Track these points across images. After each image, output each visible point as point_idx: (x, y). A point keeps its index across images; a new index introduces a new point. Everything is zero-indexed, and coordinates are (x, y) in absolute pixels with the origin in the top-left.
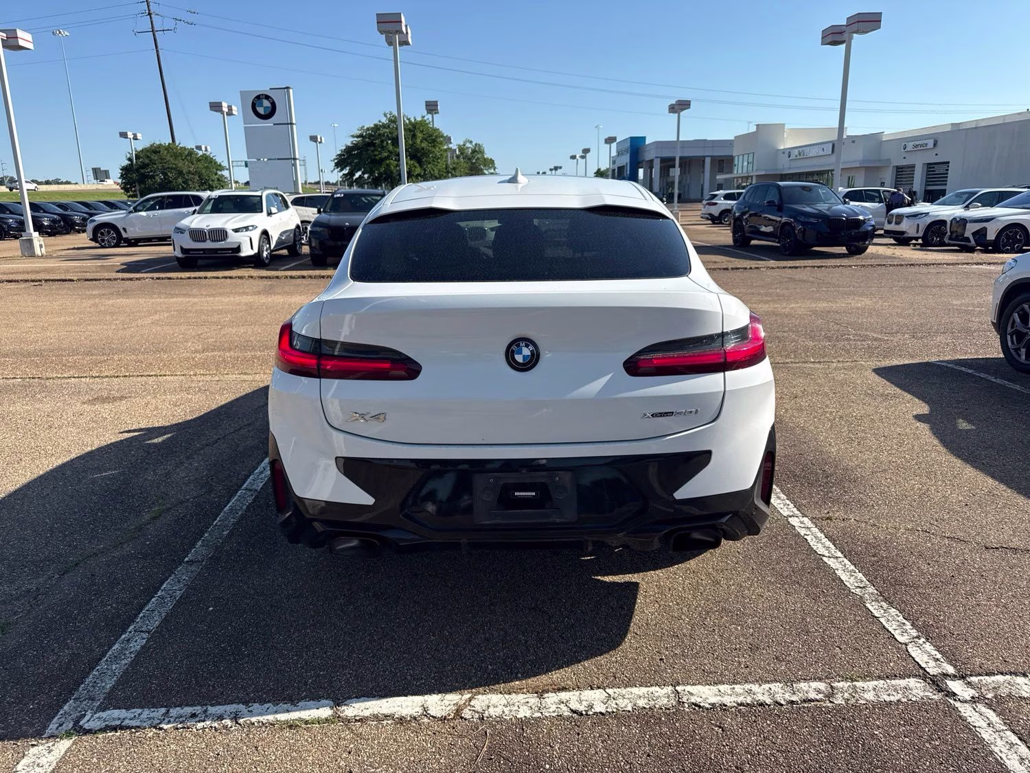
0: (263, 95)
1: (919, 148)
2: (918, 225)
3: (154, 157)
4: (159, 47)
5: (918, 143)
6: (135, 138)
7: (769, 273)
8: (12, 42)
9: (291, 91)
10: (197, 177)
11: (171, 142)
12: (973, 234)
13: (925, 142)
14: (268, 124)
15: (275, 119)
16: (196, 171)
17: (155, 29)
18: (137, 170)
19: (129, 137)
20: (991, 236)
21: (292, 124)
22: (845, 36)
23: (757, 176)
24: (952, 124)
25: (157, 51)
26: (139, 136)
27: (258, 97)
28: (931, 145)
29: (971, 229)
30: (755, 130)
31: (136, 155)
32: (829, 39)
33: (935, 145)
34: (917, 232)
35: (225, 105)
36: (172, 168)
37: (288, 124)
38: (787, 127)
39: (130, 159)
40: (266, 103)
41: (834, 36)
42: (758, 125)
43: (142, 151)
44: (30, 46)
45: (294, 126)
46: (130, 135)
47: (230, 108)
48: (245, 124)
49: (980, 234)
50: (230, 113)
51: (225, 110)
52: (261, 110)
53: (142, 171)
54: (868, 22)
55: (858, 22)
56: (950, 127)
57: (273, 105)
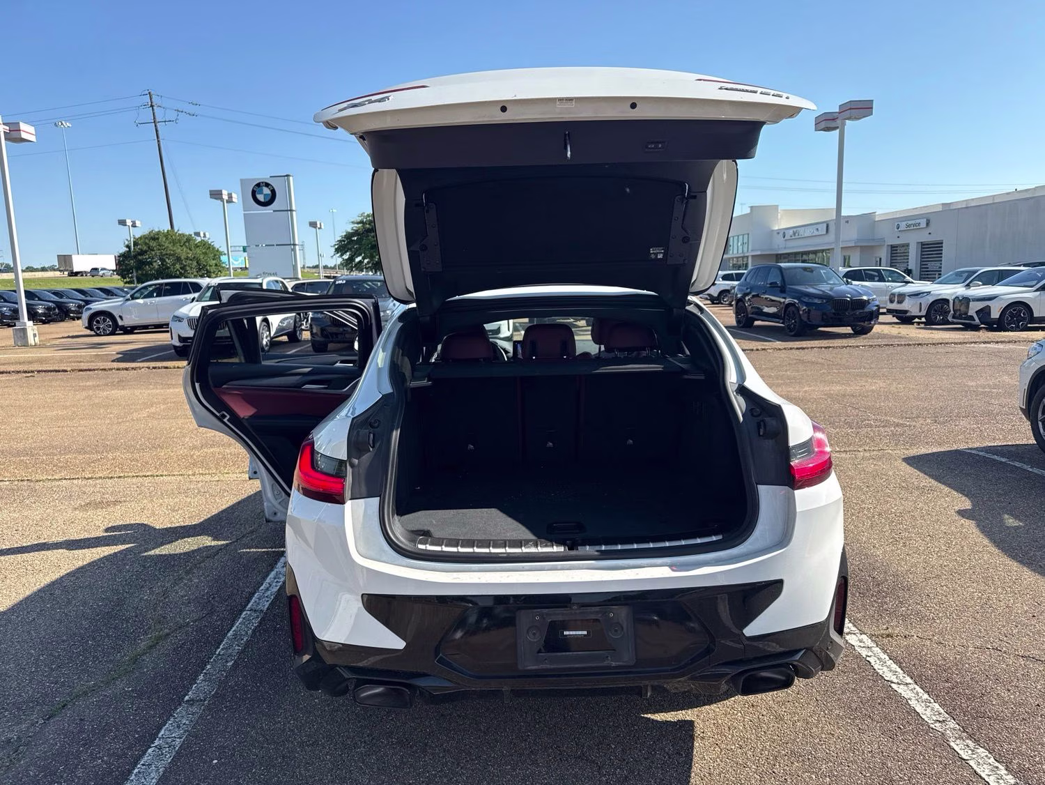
0: (263, 183)
1: (912, 228)
2: (921, 303)
3: (153, 244)
4: (160, 136)
5: (910, 222)
6: (134, 225)
7: (777, 354)
8: (14, 134)
9: (291, 178)
10: (195, 263)
11: (170, 229)
12: (976, 312)
13: (918, 221)
14: (268, 210)
15: (275, 205)
16: (194, 258)
17: (157, 120)
18: (135, 257)
19: (128, 224)
20: (995, 314)
21: (291, 210)
22: (839, 122)
23: (752, 256)
24: (943, 204)
25: (158, 141)
26: (138, 223)
27: (258, 185)
28: (923, 225)
29: (974, 308)
30: (749, 212)
31: (134, 242)
32: (823, 125)
33: (928, 224)
34: (920, 310)
35: (225, 193)
36: (170, 255)
37: (287, 211)
38: (780, 208)
39: (128, 246)
40: (267, 191)
41: (827, 123)
42: (751, 207)
43: (141, 238)
44: (33, 138)
45: (294, 213)
46: (129, 223)
47: (230, 196)
48: (244, 211)
49: (984, 313)
50: (230, 201)
51: (225, 197)
52: (261, 198)
53: (140, 257)
54: (861, 109)
55: (850, 109)
56: (941, 207)
57: (273, 192)
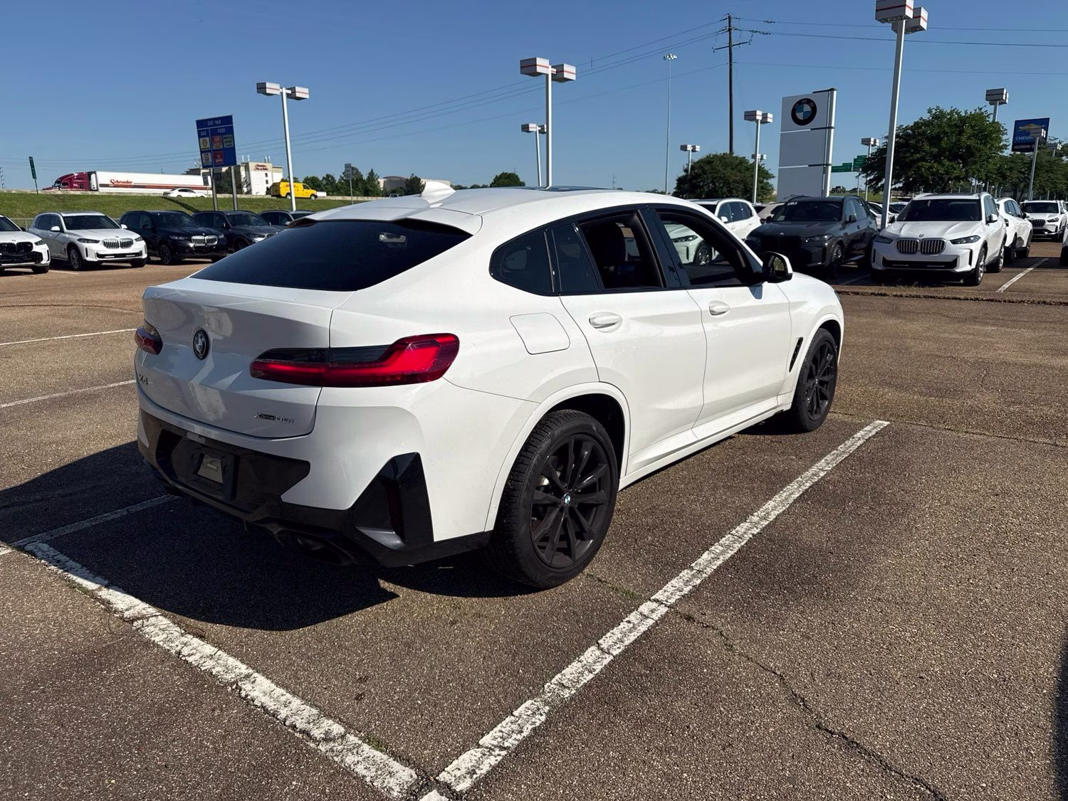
0: (804, 99)
3: (707, 168)
4: (733, 61)
6: (694, 150)
8: (559, 76)
9: (835, 92)
10: (742, 186)
11: (728, 152)
14: (806, 129)
15: (813, 124)
16: (742, 180)
17: (733, 44)
18: (690, 180)
19: (688, 149)
21: (830, 128)
25: (731, 65)
26: (698, 148)
27: (800, 103)
31: (692, 166)
35: (759, 113)
36: (720, 178)
37: (826, 128)
39: (686, 171)
40: (807, 108)
43: (698, 162)
45: (833, 130)
46: (690, 148)
47: (765, 117)
48: (782, 131)
50: (764, 121)
51: (759, 118)
52: (800, 116)
53: (694, 181)
57: (814, 109)
